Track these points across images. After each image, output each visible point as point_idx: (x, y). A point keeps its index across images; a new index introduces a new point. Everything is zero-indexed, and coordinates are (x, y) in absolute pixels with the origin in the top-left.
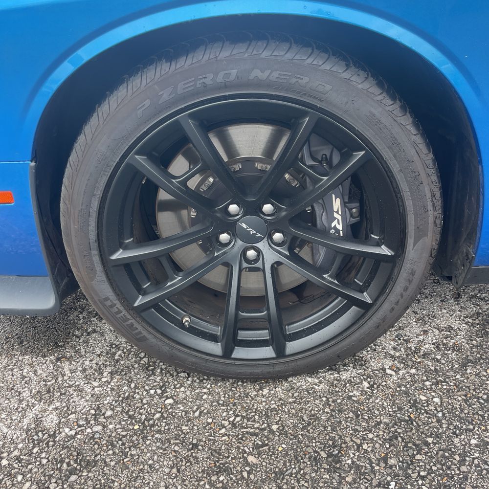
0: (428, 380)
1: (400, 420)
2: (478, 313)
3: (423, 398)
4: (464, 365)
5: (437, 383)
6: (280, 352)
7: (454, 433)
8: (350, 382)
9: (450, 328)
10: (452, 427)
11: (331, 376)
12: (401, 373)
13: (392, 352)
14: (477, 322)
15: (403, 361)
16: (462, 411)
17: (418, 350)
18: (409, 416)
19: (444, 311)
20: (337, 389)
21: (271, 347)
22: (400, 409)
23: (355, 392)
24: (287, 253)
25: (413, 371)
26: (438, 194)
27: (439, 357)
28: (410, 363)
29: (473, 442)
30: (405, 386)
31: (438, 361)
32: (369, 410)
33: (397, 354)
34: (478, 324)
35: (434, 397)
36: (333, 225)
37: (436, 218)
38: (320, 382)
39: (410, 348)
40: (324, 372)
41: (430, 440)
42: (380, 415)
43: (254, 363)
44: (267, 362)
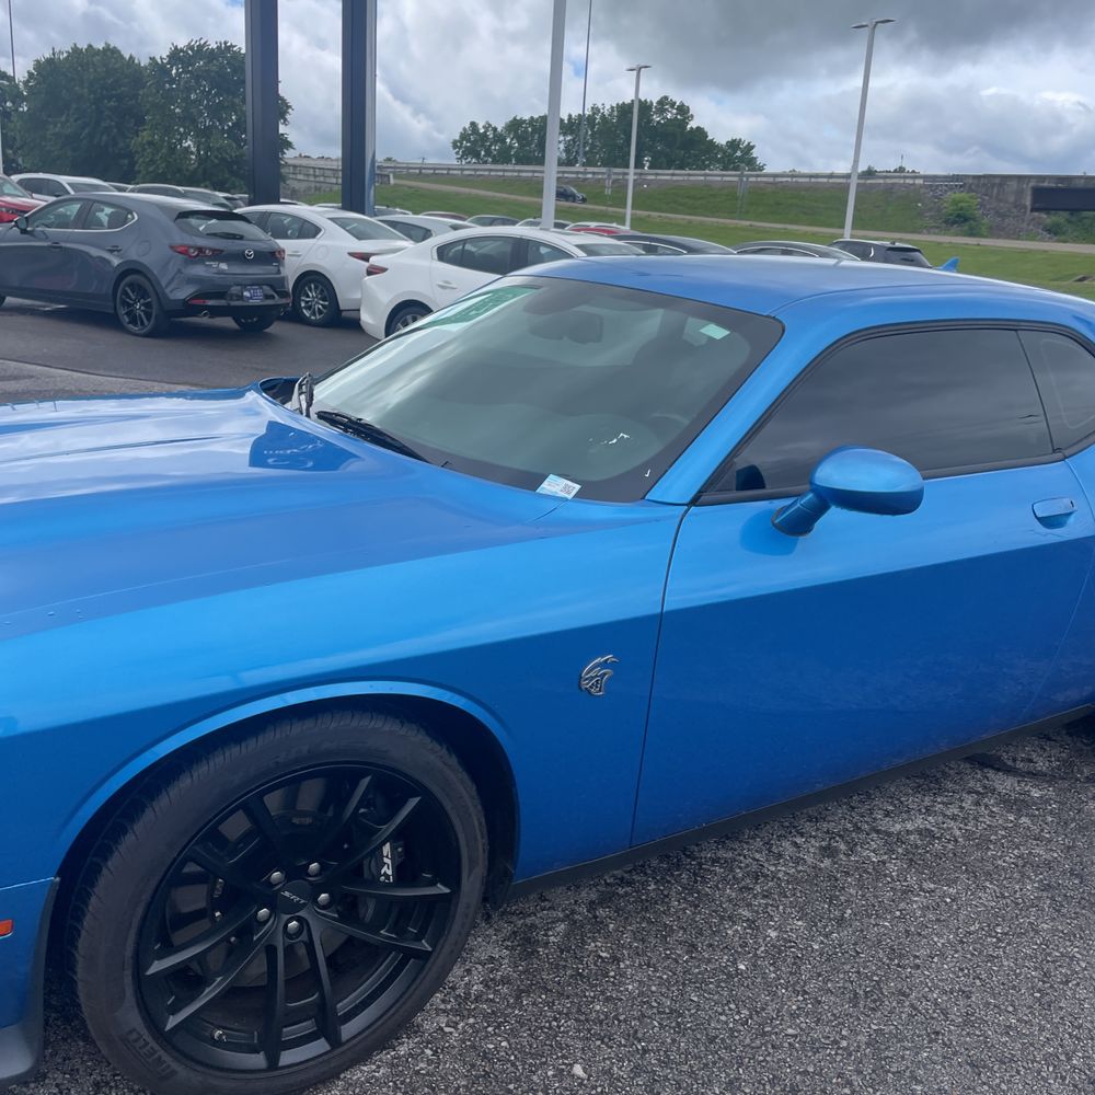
0: (489, 1026)
1: (477, 1077)
2: (514, 933)
3: (492, 1046)
4: (518, 997)
5: (498, 1027)
6: (335, 1042)
7: (531, 1071)
8: (411, 1055)
9: (491, 960)
10: (527, 1067)
11: (387, 1056)
12: (460, 1026)
13: (442, 1007)
14: (516, 943)
15: (457, 1012)
16: (531, 1046)
17: (468, 994)
18: (484, 1070)
19: (480, 940)
20: (400, 1068)
21: (323, 1039)
22: (473, 1066)
23: (422, 1065)
24: (336, 916)
25: (471, 1021)
26: (483, 820)
27: (491, 996)
28: (466, 1013)
29: (550, 1073)
30: (469, 1040)
31: (491, 1000)
32: (443, 1078)
33: (449, 1007)
34: (518, 946)
35: (501, 1042)
36: (383, 872)
37: (484, 845)
38: (379, 1067)
39: (459, 996)
40: (378, 1054)
41: (511, 1087)
42: (456, 1079)
43: (301, 1067)
44: (321, 1059)
